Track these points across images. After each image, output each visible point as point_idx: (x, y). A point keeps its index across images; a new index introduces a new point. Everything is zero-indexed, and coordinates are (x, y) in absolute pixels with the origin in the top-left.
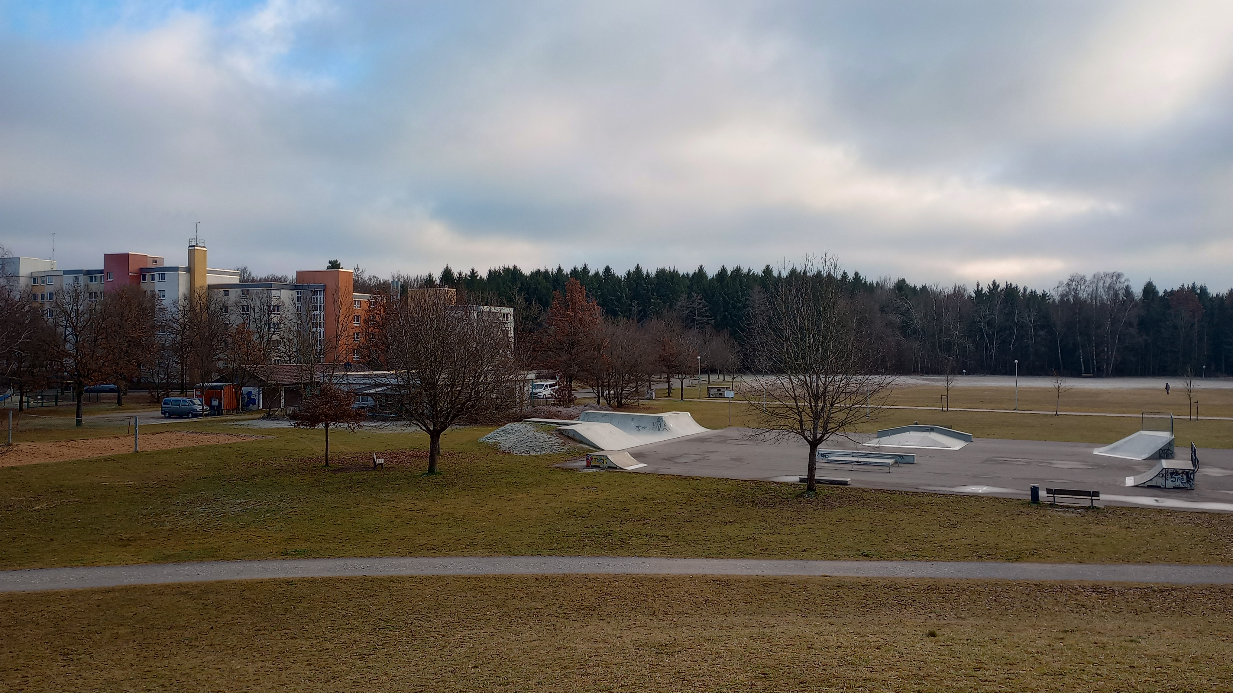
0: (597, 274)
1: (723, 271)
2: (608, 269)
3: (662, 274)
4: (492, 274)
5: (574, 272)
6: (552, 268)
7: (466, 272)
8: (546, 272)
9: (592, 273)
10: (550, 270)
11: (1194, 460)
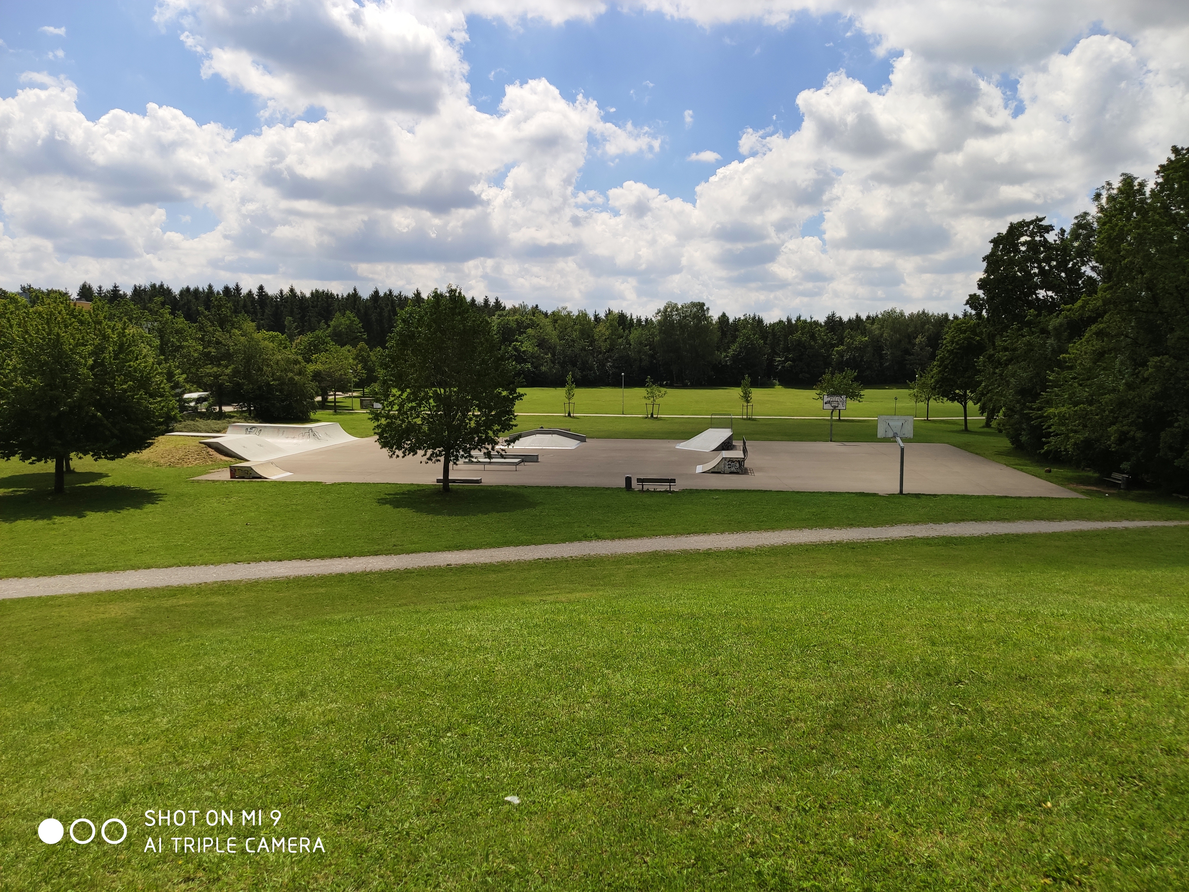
0: (250, 293)
1: (376, 292)
2: (261, 288)
3: (316, 295)
4: (138, 292)
5: (227, 289)
6: (203, 286)
7: (107, 287)
8: (196, 290)
9: (244, 292)
10: (201, 289)
11: (745, 451)
